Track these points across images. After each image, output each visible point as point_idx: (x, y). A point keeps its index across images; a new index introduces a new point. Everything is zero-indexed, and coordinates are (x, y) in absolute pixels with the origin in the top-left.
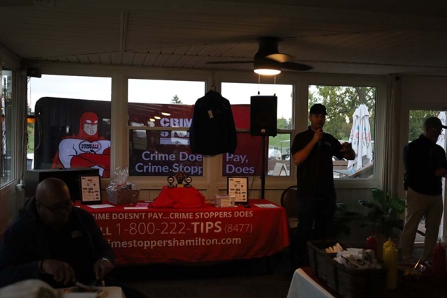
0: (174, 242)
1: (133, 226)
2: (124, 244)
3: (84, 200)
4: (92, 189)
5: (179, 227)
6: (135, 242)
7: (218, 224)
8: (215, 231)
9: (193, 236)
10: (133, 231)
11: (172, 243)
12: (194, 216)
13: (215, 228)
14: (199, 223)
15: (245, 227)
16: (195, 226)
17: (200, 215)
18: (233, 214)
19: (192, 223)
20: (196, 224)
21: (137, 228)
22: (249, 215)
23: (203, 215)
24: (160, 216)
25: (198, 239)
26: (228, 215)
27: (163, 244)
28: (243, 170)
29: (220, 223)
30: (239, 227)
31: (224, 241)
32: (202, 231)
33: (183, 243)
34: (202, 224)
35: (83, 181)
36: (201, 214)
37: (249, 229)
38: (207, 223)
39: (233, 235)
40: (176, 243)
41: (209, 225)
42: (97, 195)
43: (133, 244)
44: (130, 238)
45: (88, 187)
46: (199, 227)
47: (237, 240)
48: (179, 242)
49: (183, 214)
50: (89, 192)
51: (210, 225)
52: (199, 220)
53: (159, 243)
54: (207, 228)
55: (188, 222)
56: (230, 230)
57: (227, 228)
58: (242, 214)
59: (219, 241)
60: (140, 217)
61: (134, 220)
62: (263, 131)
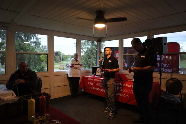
1: (98, 84)
2: (96, 89)
3: (97, 75)
6: (98, 89)
7: (121, 88)
10: (98, 85)
13: (120, 89)
15: (130, 91)
18: (126, 85)
22: (132, 86)
23: (116, 83)
26: (124, 85)
28: (168, 70)
30: (128, 91)
31: (123, 95)
32: (116, 90)
34: (116, 87)
37: (132, 93)
38: (117, 87)
39: (126, 93)
42: (101, 74)
44: (97, 87)
45: (98, 71)
47: (127, 96)
50: (98, 73)
51: (118, 88)
53: (104, 91)
56: (125, 91)
57: (124, 90)
58: (129, 86)
59: (121, 95)
60: (100, 81)
61: (98, 82)
62: (157, 53)
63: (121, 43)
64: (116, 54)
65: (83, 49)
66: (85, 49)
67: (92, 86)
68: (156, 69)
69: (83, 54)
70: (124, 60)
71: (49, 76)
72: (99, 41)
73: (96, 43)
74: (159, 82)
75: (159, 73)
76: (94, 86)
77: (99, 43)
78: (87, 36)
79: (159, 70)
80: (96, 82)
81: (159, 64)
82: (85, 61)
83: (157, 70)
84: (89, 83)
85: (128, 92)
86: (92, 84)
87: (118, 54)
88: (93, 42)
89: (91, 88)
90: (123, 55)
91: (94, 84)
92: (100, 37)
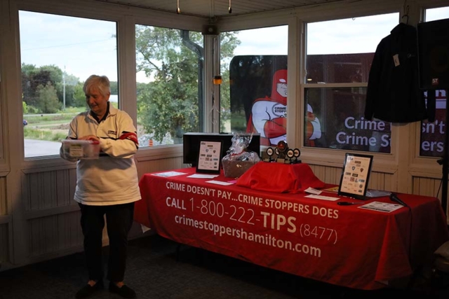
0: (242, 233)
1: (204, 203)
2: (196, 223)
3: (200, 167)
4: (211, 156)
5: (248, 215)
6: (206, 223)
7: (292, 221)
8: (289, 230)
9: (262, 231)
10: (204, 210)
11: (240, 233)
12: (264, 203)
13: (287, 225)
14: (269, 214)
15: (327, 233)
16: (265, 217)
17: (270, 202)
18: (310, 209)
19: (262, 213)
20: (266, 214)
21: (208, 207)
22: (333, 215)
23: (274, 203)
24: (229, 196)
25: (268, 237)
26: (304, 210)
27: (232, 233)
29: (294, 219)
30: (320, 232)
31: (300, 248)
32: (273, 227)
33: (252, 237)
34: (273, 216)
35: (201, 146)
36: (272, 201)
37: (333, 238)
38: (279, 216)
39: (311, 241)
40: (244, 234)
41: (281, 221)
42: (216, 164)
43: (203, 224)
44: (201, 218)
45: (206, 154)
46: (269, 219)
47: (316, 251)
48: (248, 235)
49: (252, 198)
50: (207, 159)
52: (270, 210)
53: (228, 230)
54: (279, 223)
55: (258, 209)
56: (307, 233)
57: (303, 229)
58: (323, 212)
59: (293, 247)
60: (211, 193)
61: (205, 197)
62: (435, 81)
63: (298, 38)
64: (279, 85)
65: (151, 60)
66: (159, 59)
67: (180, 212)
68: (433, 144)
69: (153, 80)
70: (310, 109)
71: (5, 177)
72: (211, 30)
73: (199, 39)
74: (440, 198)
75: (440, 162)
76: (189, 214)
77: (209, 37)
78: (159, 9)
79: (442, 148)
80: (198, 198)
81: (442, 125)
82: (160, 107)
83: (435, 146)
84: (170, 202)
85: (319, 236)
86: (180, 205)
87: (286, 83)
88: (185, 35)
89: (178, 219)
90: (306, 89)
91: (188, 204)
92: (212, 15)
